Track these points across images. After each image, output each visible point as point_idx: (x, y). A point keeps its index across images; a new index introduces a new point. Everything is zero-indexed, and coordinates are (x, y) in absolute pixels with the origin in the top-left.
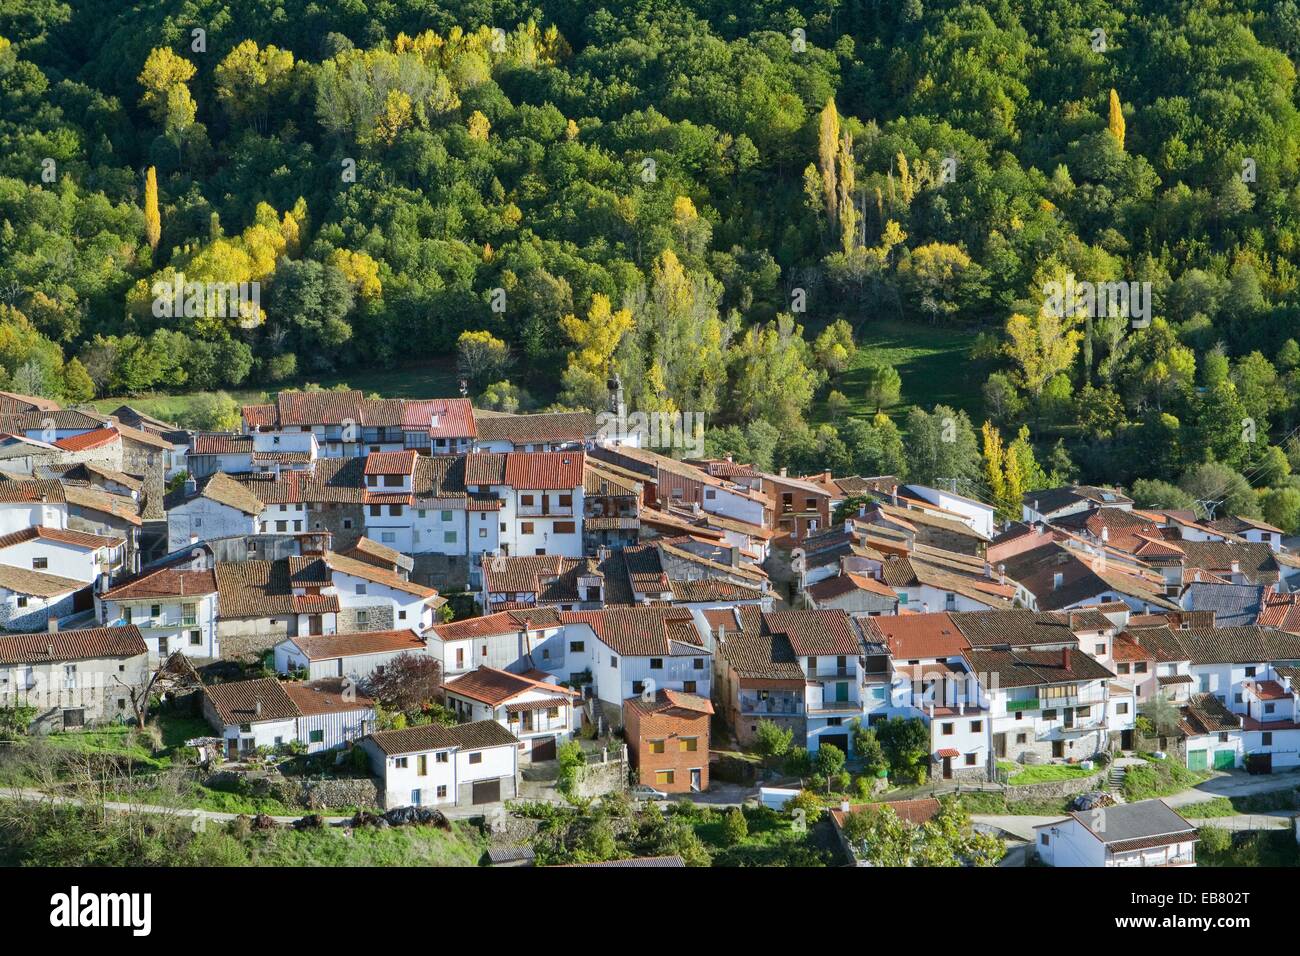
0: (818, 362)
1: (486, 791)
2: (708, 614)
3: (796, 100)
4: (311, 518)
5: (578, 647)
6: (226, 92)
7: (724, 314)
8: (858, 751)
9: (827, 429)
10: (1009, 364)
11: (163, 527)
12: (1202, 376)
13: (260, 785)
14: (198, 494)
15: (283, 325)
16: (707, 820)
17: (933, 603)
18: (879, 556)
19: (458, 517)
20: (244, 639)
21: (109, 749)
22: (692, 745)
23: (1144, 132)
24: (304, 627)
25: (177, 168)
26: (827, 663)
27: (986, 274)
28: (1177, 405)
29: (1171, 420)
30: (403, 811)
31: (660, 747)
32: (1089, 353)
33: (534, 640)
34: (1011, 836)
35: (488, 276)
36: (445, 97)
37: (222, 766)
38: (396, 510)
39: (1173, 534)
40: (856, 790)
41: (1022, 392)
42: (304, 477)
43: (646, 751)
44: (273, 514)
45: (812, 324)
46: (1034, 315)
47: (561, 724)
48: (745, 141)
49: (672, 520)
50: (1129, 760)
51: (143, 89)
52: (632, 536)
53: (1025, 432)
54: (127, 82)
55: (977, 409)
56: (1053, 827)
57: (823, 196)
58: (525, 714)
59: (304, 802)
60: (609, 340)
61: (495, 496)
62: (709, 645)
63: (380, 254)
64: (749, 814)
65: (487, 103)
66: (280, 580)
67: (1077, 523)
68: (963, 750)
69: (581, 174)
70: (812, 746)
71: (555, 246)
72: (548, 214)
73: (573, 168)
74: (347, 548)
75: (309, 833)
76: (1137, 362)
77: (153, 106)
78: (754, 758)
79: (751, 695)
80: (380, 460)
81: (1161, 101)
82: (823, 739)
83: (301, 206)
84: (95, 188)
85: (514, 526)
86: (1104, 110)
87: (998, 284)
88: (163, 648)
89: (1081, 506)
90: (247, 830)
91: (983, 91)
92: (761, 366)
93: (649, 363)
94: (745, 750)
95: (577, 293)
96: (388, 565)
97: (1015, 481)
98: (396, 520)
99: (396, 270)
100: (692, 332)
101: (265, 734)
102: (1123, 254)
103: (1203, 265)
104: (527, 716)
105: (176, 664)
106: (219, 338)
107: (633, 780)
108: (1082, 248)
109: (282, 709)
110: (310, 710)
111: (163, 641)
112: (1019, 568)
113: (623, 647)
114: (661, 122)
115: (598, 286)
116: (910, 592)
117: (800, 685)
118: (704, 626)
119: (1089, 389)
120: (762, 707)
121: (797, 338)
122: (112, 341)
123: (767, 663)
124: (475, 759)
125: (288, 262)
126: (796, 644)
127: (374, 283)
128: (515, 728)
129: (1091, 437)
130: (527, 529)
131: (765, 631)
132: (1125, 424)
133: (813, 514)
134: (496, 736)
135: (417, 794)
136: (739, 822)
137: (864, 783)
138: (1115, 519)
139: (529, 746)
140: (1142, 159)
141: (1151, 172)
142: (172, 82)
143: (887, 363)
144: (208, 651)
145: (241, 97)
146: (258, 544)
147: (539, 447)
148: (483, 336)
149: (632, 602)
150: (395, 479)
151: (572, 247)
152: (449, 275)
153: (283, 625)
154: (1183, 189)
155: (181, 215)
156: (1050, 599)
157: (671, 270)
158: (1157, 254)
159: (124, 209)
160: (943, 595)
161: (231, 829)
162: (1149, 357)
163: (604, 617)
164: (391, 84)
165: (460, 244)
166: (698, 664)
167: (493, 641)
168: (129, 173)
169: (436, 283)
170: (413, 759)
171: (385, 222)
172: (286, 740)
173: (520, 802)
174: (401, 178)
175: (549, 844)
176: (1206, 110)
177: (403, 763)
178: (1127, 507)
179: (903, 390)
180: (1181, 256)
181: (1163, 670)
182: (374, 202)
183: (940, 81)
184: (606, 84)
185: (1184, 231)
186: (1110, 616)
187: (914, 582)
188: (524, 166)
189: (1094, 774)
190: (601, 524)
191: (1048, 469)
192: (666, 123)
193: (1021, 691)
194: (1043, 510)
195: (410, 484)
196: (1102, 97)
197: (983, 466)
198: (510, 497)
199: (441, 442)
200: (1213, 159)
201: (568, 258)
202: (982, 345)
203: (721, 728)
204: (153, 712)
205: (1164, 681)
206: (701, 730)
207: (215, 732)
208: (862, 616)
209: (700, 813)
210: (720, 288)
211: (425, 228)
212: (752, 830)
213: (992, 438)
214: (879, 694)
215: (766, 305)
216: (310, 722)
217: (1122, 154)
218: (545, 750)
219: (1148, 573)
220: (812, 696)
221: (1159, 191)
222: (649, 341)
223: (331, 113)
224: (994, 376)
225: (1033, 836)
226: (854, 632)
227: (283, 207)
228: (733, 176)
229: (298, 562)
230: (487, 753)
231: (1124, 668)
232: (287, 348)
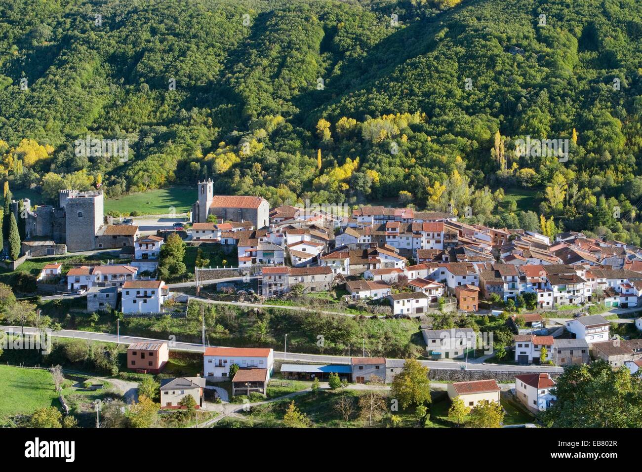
0: (495, 199)
1: (419, 310)
2: (478, 265)
3: (488, 131)
4: (372, 239)
5: (443, 273)
6: (339, 130)
7: (470, 187)
8: (518, 301)
9: (498, 217)
10: (546, 200)
11: (334, 241)
12: (598, 203)
13: (361, 307)
14: (344, 232)
15: (353, 189)
16: (478, 319)
17: (536, 262)
18: (522, 250)
19: (411, 239)
20: (356, 270)
21: (323, 297)
22: (474, 299)
23: (581, 140)
24: (371, 267)
25: (326, 149)
26: (509, 278)
27: (540, 176)
28: (592, 211)
29: (590, 215)
30: (398, 315)
31: (465, 299)
32: (568, 197)
33: (432, 271)
34: (559, 324)
35: (407, 177)
36: (396, 131)
37: (351, 302)
38: (394, 237)
39: (598, 245)
40: (517, 311)
41: (550, 207)
42: (370, 229)
43: (461, 300)
44: (362, 238)
45: (493, 189)
46: (553, 187)
47: (439, 293)
48: (475, 142)
49: (467, 240)
50: (590, 304)
51: (317, 129)
52: (456, 244)
53: (552, 218)
54: (313, 128)
55: (539, 212)
56: (571, 322)
57: (496, 156)
58: (430, 290)
59: (372, 312)
60: (439, 193)
61: (420, 234)
62: (478, 273)
63: (379, 171)
64: (489, 317)
65: (407, 132)
66: (365, 255)
67: (572, 242)
68: (546, 301)
69: (431, 150)
70: (505, 300)
71: (425, 169)
72: (423, 161)
73: (429, 149)
74: (382, 247)
75: (374, 320)
76: (581, 199)
77: (320, 134)
78: (490, 303)
79: (489, 286)
80: (390, 224)
81: (586, 131)
82: (508, 298)
83: (358, 159)
84: (305, 154)
85: (425, 241)
86: (571, 134)
87: (543, 179)
88: (335, 272)
89: (573, 237)
90: (358, 319)
91: (538, 129)
92: (480, 200)
93: (450, 199)
94: (487, 300)
95: (430, 181)
96: (393, 251)
97: (549, 230)
98: (394, 240)
99: (383, 175)
100: (461, 191)
101: (363, 294)
102: (576, 171)
103: (598, 174)
104: (430, 291)
105: (339, 276)
106: (337, 192)
107: (458, 308)
108: (565, 169)
109: (367, 288)
110: (374, 288)
111: (335, 270)
112: (559, 253)
113: (455, 273)
114: (452, 137)
115: (436, 179)
116: (530, 259)
117: (502, 283)
118: (476, 268)
119: (568, 206)
120: (492, 289)
121: (489, 193)
122: (309, 193)
123: (494, 277)
124: (417, 302)
125: (355, 173)
126: (501, 273)
127: (377, 179)
128: (427, 294)
129: (568, 219)
130: (428, 242)
131: (493, 269)
132: (578, 216)
133: (503, 239)
134: (422, 296)
135: (402, 310)
136: (487, 319)
137: (519, 309)
138: (582, 240)
139: (430, 299)
140: (581, 147)
141: (583, 150)
142: (325, 128)
143: (514, 199)
144: (347, 273)
145: (342, 131)
146: (360, 245)
147: (430, 221)
148: (406, 192)
149: (457, 261)
150: (394, 229)
151: (429, 169)
152: (397, 176)
153: (366, 266)
154: (593, 155)
155: (327, 161)
156: (567, 262)
157: (456, 175)
158: (585, 171)
159: (312, 159)
160: (539, 261)
161: (354, 318)
162: (584, 199)
163: (450, 265)
164: (381, 128)
165: (399, 168)
166: (475, 278)
167: (421, 271)
168: (313, 151)
169: (393, 178)
170: (401, 301)
171: (380, 163)
172: (368, 296)
173: (429, 313)
174: (384, 152)
175: (436, 324)
176: (598, 134)
177: (399, 302)
178: (585, 238)
179: (517, 207)
180: (592, 172)
181: (599, 281)
182: (377, 158)
183: (527, 126)
184: (438, 127)
185: (593, 165)
186: (584, 266)
187: (531, 257)
188: (416, 149)
189: (581, 308)
190: (448, 241)
191: (558, 227)
192: (454, 137)
193: (561, 286)
194: (562, 238)
195: (398, 230)
196: (570, 130)
197: (540, 227)
198: (424, 234)
199: (405, 220)
200: (600, 147)
201: (428, 172)
202: (539, 195)
203: (481, 295)
204: (334, 288)
205: (599, 283)
206: (476, 295)
207: (349, 293)
208: (518, 266)
209: (476, 317)
210: (469, 180)
211: (390, 164)
212: (490, 321)
213: (543, 219)
214: (523, 286)
215: (480, 184)
216: (374, 291)
217: (576, 145)
218: (435, 300)
219: (592, 255)
220: (506, 287)
221: (586, 155)
222: (450, 194)
223: (366, 135)
224: (542, 203)
225: (565, 324)
226: (517, 270)
227: (353, 159)
228: (471, 151)
229: (370, 250)
230: (420, 300)
231: (589, 280)
232: (354, 195)
